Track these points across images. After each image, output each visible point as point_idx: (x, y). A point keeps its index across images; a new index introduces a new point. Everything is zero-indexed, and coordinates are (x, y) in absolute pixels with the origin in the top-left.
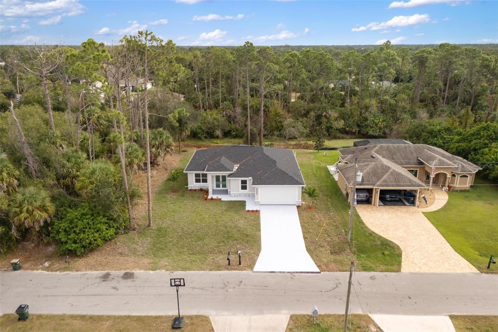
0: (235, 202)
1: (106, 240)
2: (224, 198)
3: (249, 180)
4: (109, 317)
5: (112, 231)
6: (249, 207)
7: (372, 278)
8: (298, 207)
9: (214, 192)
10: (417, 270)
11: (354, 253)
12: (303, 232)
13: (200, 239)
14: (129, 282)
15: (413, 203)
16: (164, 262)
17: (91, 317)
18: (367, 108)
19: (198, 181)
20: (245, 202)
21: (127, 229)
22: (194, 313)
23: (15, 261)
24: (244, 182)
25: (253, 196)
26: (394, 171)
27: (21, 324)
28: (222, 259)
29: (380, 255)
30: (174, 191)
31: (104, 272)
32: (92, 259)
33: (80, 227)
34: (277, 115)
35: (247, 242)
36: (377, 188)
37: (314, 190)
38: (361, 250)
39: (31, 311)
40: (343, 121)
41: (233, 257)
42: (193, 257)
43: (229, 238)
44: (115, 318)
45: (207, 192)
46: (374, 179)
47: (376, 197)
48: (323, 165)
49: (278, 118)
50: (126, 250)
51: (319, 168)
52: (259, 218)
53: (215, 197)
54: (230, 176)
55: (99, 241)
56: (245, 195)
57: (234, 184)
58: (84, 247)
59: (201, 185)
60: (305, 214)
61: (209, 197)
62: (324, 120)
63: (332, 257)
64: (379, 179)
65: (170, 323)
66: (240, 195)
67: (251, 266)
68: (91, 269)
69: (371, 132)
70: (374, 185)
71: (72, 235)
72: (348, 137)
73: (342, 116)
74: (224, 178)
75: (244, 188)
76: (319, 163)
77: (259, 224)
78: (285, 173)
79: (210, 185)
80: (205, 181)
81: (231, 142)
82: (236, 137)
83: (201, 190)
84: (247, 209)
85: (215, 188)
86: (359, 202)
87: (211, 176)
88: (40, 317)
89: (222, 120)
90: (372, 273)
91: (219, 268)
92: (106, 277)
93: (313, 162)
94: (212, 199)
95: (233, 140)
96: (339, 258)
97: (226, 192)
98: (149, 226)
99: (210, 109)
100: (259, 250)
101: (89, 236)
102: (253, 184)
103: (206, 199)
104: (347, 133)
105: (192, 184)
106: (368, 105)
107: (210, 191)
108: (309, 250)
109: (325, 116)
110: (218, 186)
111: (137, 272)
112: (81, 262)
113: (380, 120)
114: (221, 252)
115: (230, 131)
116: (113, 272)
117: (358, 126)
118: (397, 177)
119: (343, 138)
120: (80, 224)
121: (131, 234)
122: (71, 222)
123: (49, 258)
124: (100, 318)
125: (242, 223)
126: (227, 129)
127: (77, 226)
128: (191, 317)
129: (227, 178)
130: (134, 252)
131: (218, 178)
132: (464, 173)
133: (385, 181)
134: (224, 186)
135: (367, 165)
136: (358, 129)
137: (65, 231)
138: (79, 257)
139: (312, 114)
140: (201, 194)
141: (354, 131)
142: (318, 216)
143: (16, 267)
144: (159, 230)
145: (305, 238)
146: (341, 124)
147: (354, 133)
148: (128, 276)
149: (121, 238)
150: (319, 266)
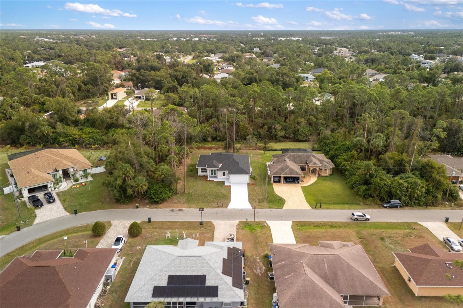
0: (220, 182)
1: (169, 197)
2: (215, 180)
3: (226, 172)
4: (178, 222)
5: (171, 194)
6: (226, 184)
7: (271, 211)
8: (248, 184)
9: (210, 177)
10: (289, 208)
11: (267, 203)
12: (248, 195)
13: (206, 197)
14: (182, 212)
15: (298, 182)
16: (193, 205)
17: (172, 222)
18: (298, 123)
19: (202, 172)
20: (224, 182)
21: (176, 193)
22: (207, 220)
23: (137, 205)
24: (224, 173)
25: (228, 179)
26: (291, 168)
27: (149, 224)
28: (215, 205)
29: (277, 203)
30: (191, 176)
31: (171, 209)
32: (165, 204)
33: (159, 192)
34: (244, 127)
35: (225, 198)
36: (282, 176)
37: (255, 177)
38: (271, 201)
39: (152, 220)
40: (284, 131)
41: (219, 204)
42: (204, 204)
43: (218, 197)
44: (180, 222)
45: (207, 177)
46: (281, 172)
47: (282, 180)
48: (265, 162)
49: (245, 129)
50: (177, 201)
51: (262, 164)
52: (230, 189)
53: (211, 179)
54: (218, 170)
55: (167, 198)
56: (225, 179)
57: (220, 174)
58: (161, 200)
59: (204, 173)
60: (250, 187)
61: (208, 179)
62: (273, 130)
63: (258, 204)
64: (284, 171)
65: (199, 223)
66: (222, 179)
67: (226, 207)
68: (166, 208)
69: (301, 138)
70: (280, 174)
71: (157, 195)
72: (287, 141)
73: (284, 129)
74: (215, 171)
75: (224, 175)
76: (263, 161)
77: (230, 192)
78: (242, 169)
79: (208, 173)
80: (206, 172)
81: (217, 144)
82: (220, 140)
83: (204, 176)
84: (225, 185)
85: (211, 175)
86: (274, 182)
87: (209, 170)
88: (155, 222)
89: (212, 130)
90: (272, 209)
91: (214, 208)
92: (172, 210)
93: (260, 160)
94: (209, 180)
95: (218, 143)
96: (261, 204)
97: (216, 177)
98: (184, 192)
99: (203, 122)
100: (230, 201)
101: (163, 196)
102: (228, 174)
103: (207, 180)
104: (287, 138)
105: (200, 173)
106: (299, 122)
107: (209, 176)
108: (249, 201)
109: (274, 128)
110: (212, 174)
111: (183, 209)
112: (160, 206)
113: (307, 131)
114: (215, 202)
115: (216, 137)
116: (174, 209)
117: (294, 134)
118: (292, 170)
119: (285, 142)
120: (159, 191)
121: (177, 195)
122: (155, 190)
123: (147, 204)
124: (175, 222)
125: (223, 191)
126: (214, 136)
127: (158, 192)
128: (206, 222)
129: (216, 171)
130: (180, 202)
131: (212, 171)
132: (326, 169)
133: (286, 173)
134: (215, 174)
135: (280, 165)
136: (293, 136)
137: (153, 194)
138: (159, 204)
139: (266, 127)
140: (204, 178)
141: (291, 137)
142: (256, 188)
143: (137, 207)
144: (189, 193)
145: (249, 197)
146: (282, 133)
147: (291, 138)
148: (180, 210)
149: (174, 197)
150: (252, 207)
